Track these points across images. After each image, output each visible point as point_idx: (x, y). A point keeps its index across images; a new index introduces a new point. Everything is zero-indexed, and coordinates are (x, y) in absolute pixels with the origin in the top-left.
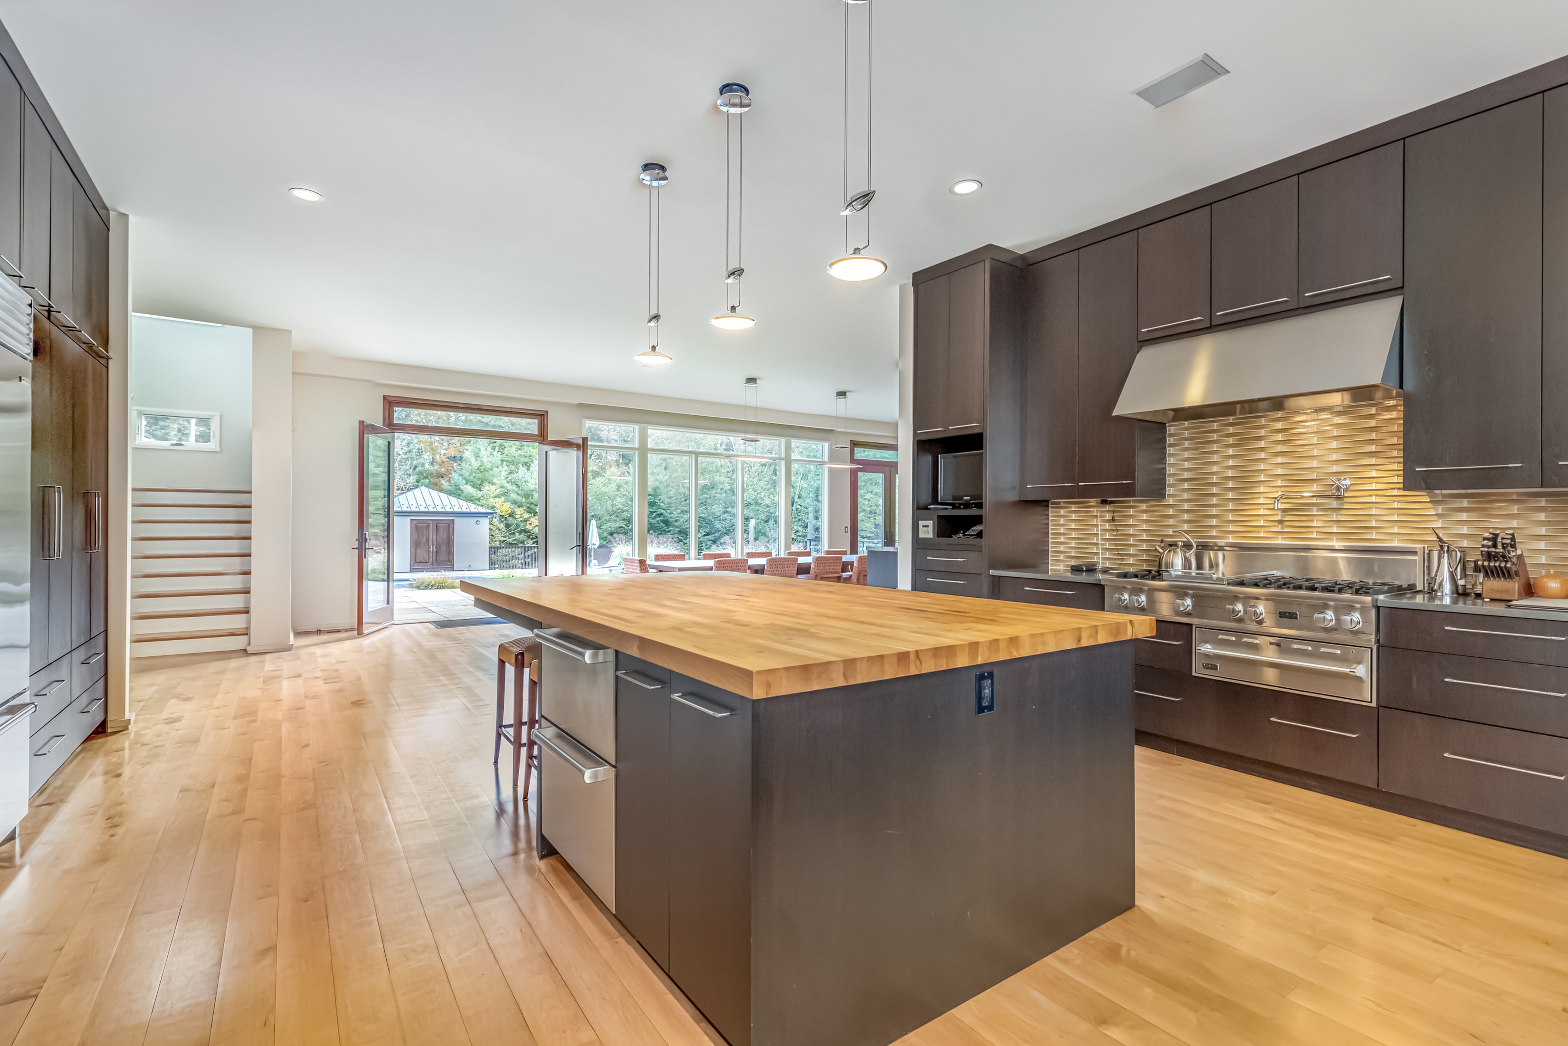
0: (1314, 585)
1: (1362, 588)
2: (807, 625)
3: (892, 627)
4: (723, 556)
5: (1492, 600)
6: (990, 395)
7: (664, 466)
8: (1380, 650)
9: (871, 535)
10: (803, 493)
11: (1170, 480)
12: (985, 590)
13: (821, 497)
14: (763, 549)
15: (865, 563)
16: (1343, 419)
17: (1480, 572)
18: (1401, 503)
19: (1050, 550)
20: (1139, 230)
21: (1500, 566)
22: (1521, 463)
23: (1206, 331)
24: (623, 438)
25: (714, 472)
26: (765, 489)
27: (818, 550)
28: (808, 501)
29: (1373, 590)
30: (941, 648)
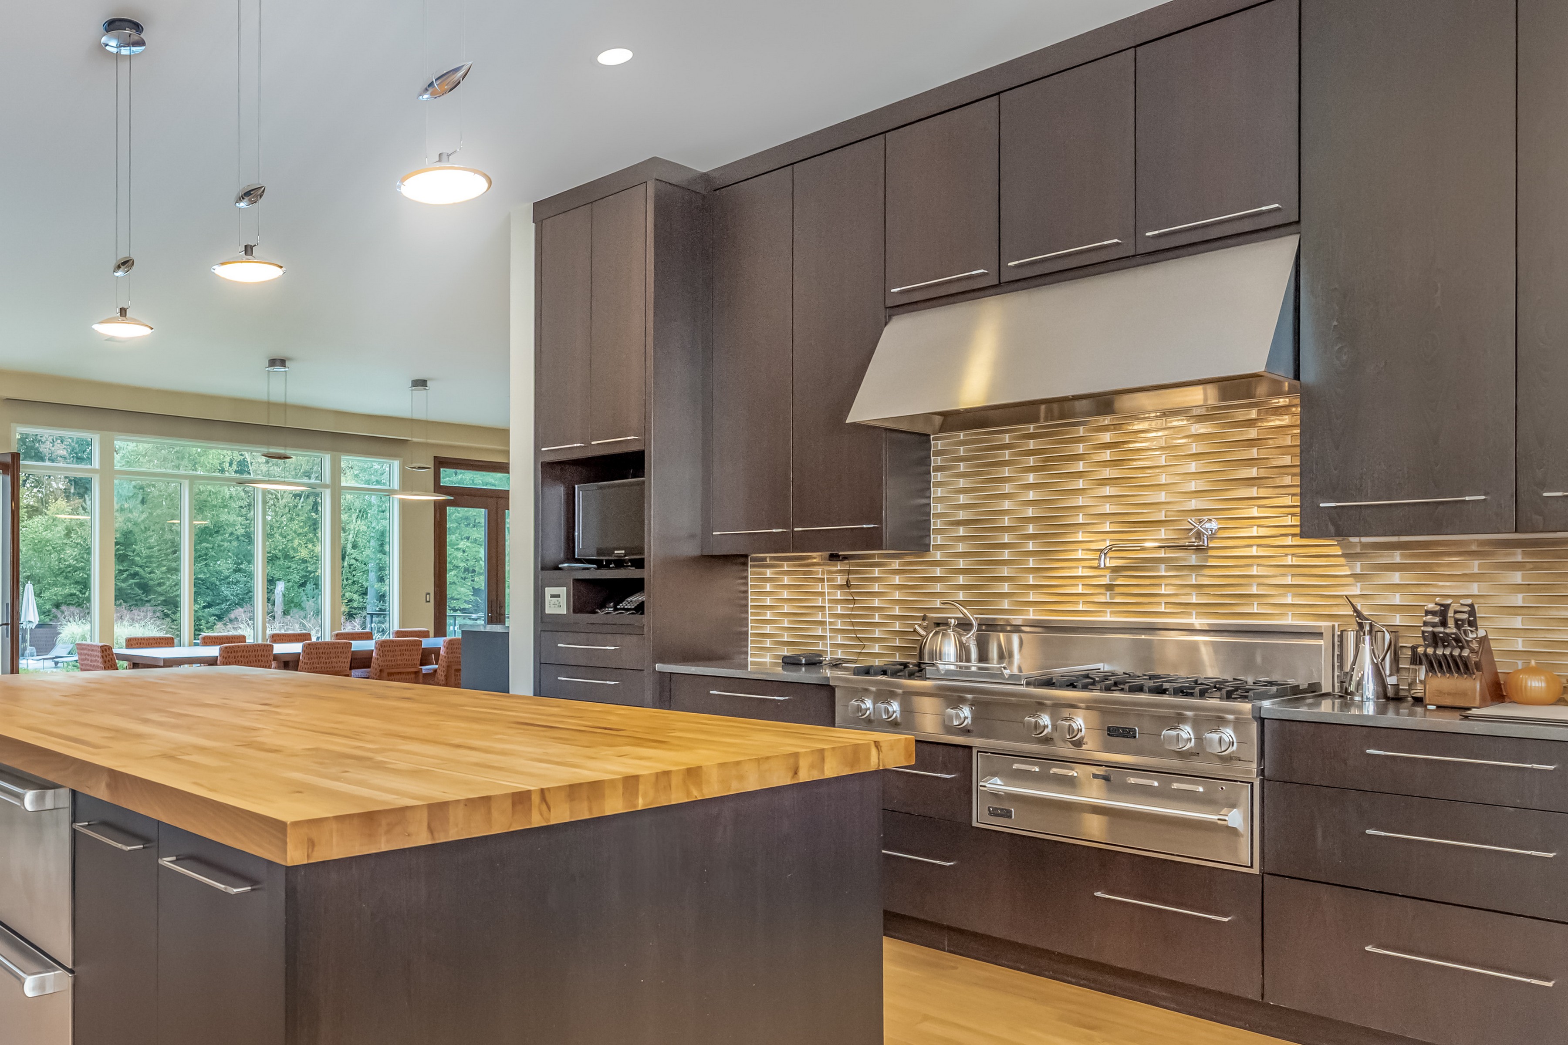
0: (1162, 685)
1: (1237, 689)
2: (369, 750)
3: (503, 753)
4: (234, 640)
5: (1439, 707)
6: (654, 392)
7: (140, 497)
8: (1266, 786)
9: (467, 606)
10: (359, 540)
11: (936, 524)
12: (648, 695)
13: (387, 546)
14: (297, 629)
15: (458, 651)
16: (1207, 428)
17: (1421, 663)
18: (1298, 557)
19: (750, 632)
20: (887, 134)
21: (1451, 655)
22: (1484, 495)
23: (992, 291)
24: (76, 453)
25: (220, 507)
26: (300, 533)
27: (383, 630)
28: (368, 552)
29: (1254, 693)
30: (581, 784)
